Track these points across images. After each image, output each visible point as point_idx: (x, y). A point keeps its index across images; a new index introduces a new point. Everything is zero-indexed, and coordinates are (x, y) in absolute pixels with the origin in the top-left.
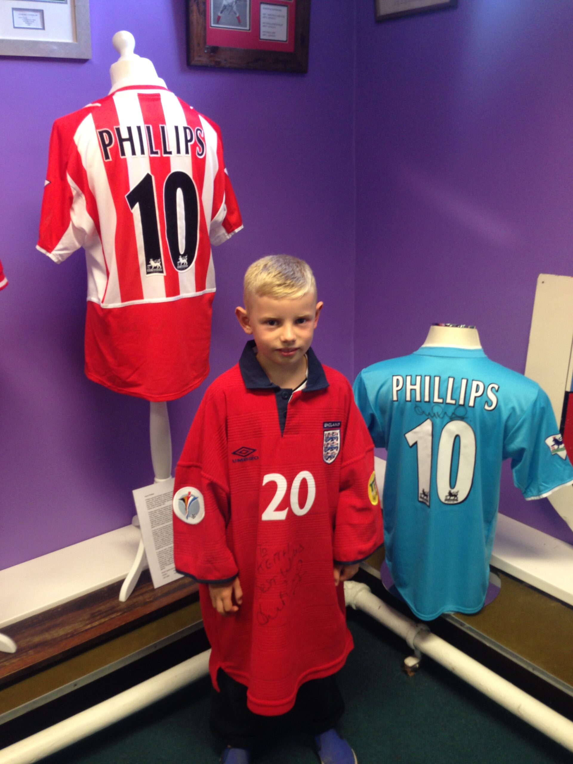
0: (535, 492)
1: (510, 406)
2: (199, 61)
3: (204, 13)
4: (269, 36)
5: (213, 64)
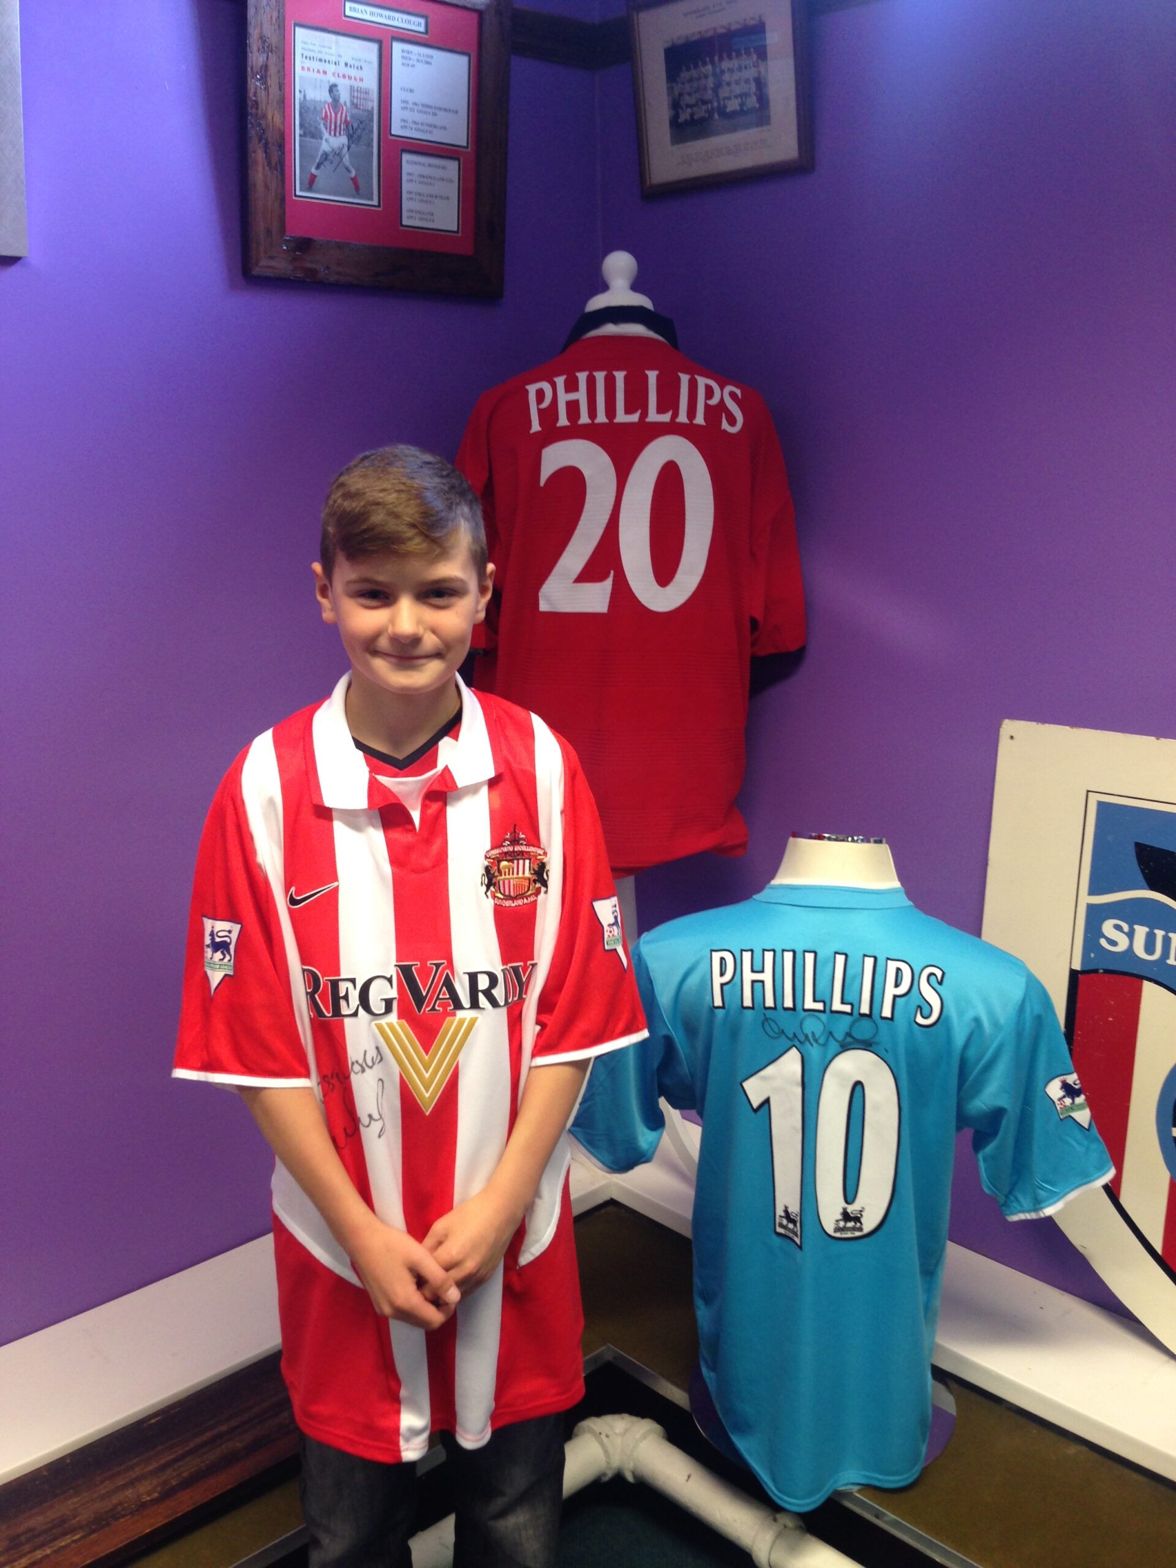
0: (1026, 1202)
1: (970, 1015)
2: (269, 267)
3: (281, 167)
4: (421, 219)
5: (300, 274)
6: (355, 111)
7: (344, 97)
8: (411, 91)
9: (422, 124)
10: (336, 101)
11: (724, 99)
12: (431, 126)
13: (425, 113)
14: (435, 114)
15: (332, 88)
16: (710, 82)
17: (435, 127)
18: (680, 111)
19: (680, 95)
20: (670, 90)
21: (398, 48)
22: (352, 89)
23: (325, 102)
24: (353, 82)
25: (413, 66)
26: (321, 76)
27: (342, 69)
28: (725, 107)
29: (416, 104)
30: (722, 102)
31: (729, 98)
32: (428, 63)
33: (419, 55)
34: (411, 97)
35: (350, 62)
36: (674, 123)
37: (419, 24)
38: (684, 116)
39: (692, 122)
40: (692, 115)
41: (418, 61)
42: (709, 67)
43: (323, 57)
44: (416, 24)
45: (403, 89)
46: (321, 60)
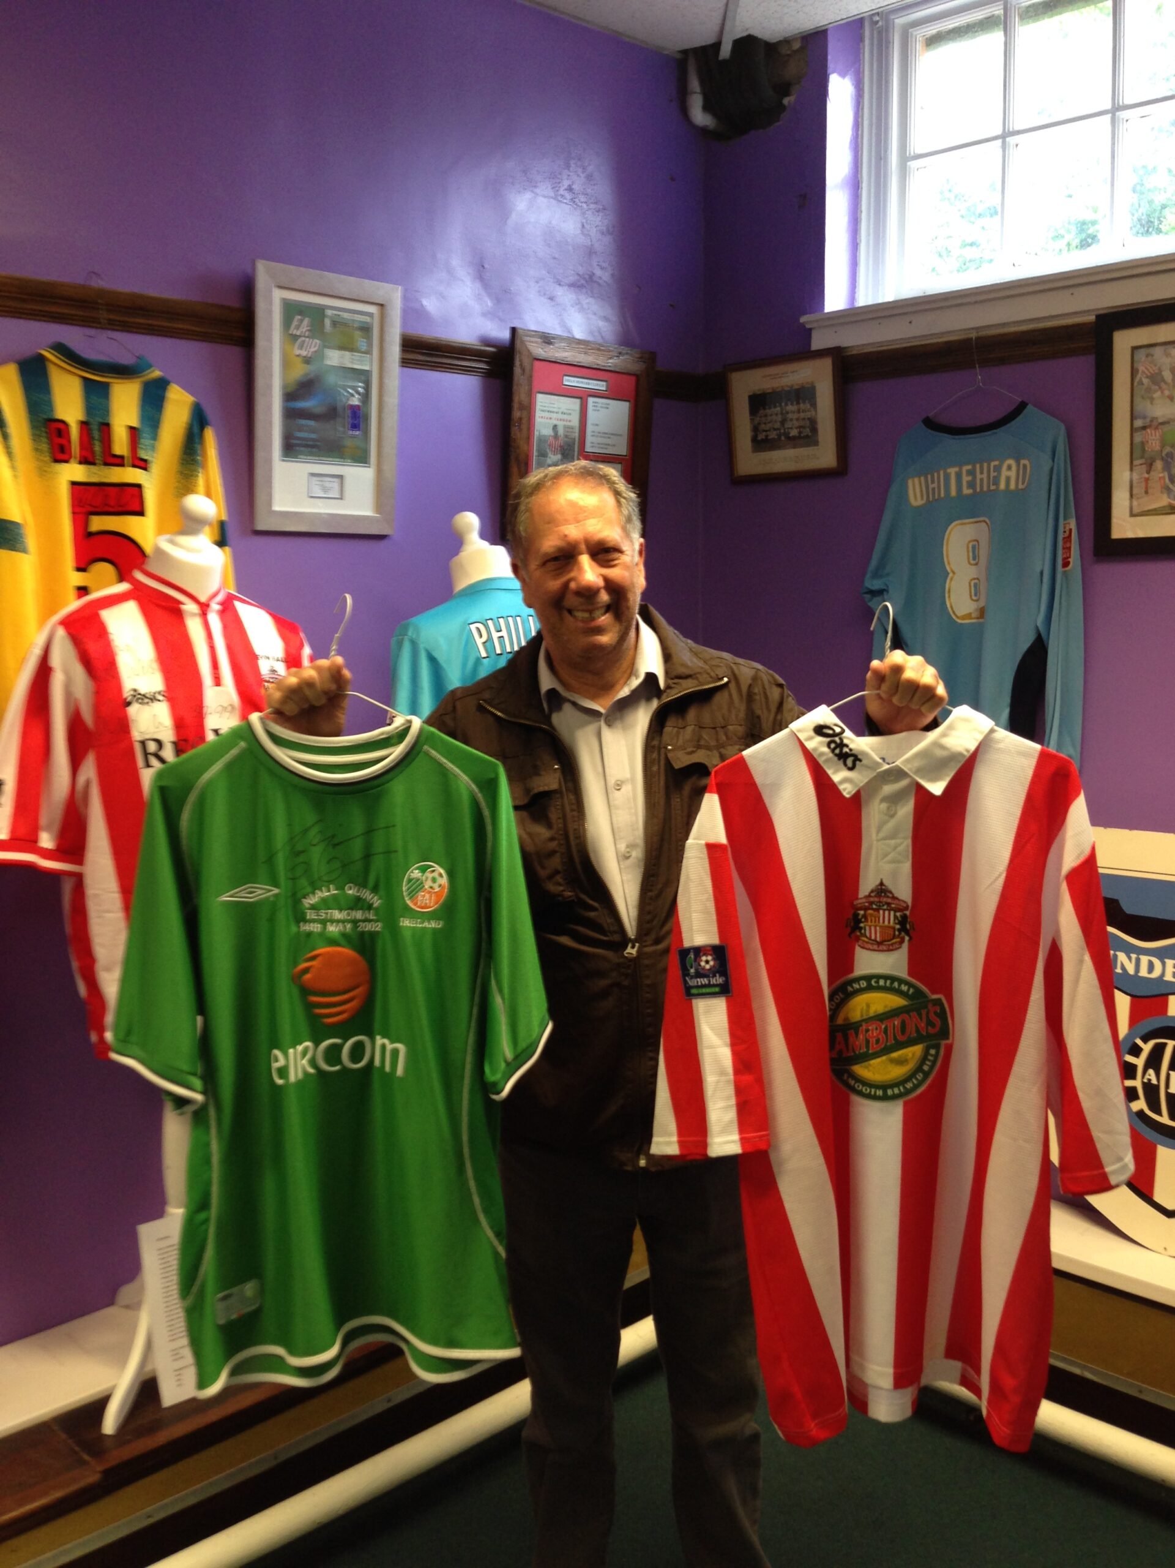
6: (566, 439)
7: (561, 432)
8: (597, 425)
9: (602, 444)
10: (556, 436)
11: (788, 428)
12: (606, 444)
13: (604, 437)
14: (609, 438)
15: (555, 427)
16: (779, 418)
17: (609, 445)
18: (758, 433)
19: (759, 424)
20: (752, 420)
21: (591, 400)
22: (565, 427)
23: (550, 436)
24: (565, 423)
25: (598, 410)
26: (549, 421)
27: (560, 416)
28: (789, 433)
29: (599, 433)
30: (786, 430)
31: (791, 428)
32: (607, 408)
33: (602, 403)
34: (597, 429)
35: (565, 411)
36: (754, 440)
37: (603, 386)
38: (761, 437)
39: (766, 440)
40: (767, 436)
41: (602, 407)
42: (778, 409)
43: (551, 409)
44: (601, 386)
45: (593, 425)
46: (548, 411)
